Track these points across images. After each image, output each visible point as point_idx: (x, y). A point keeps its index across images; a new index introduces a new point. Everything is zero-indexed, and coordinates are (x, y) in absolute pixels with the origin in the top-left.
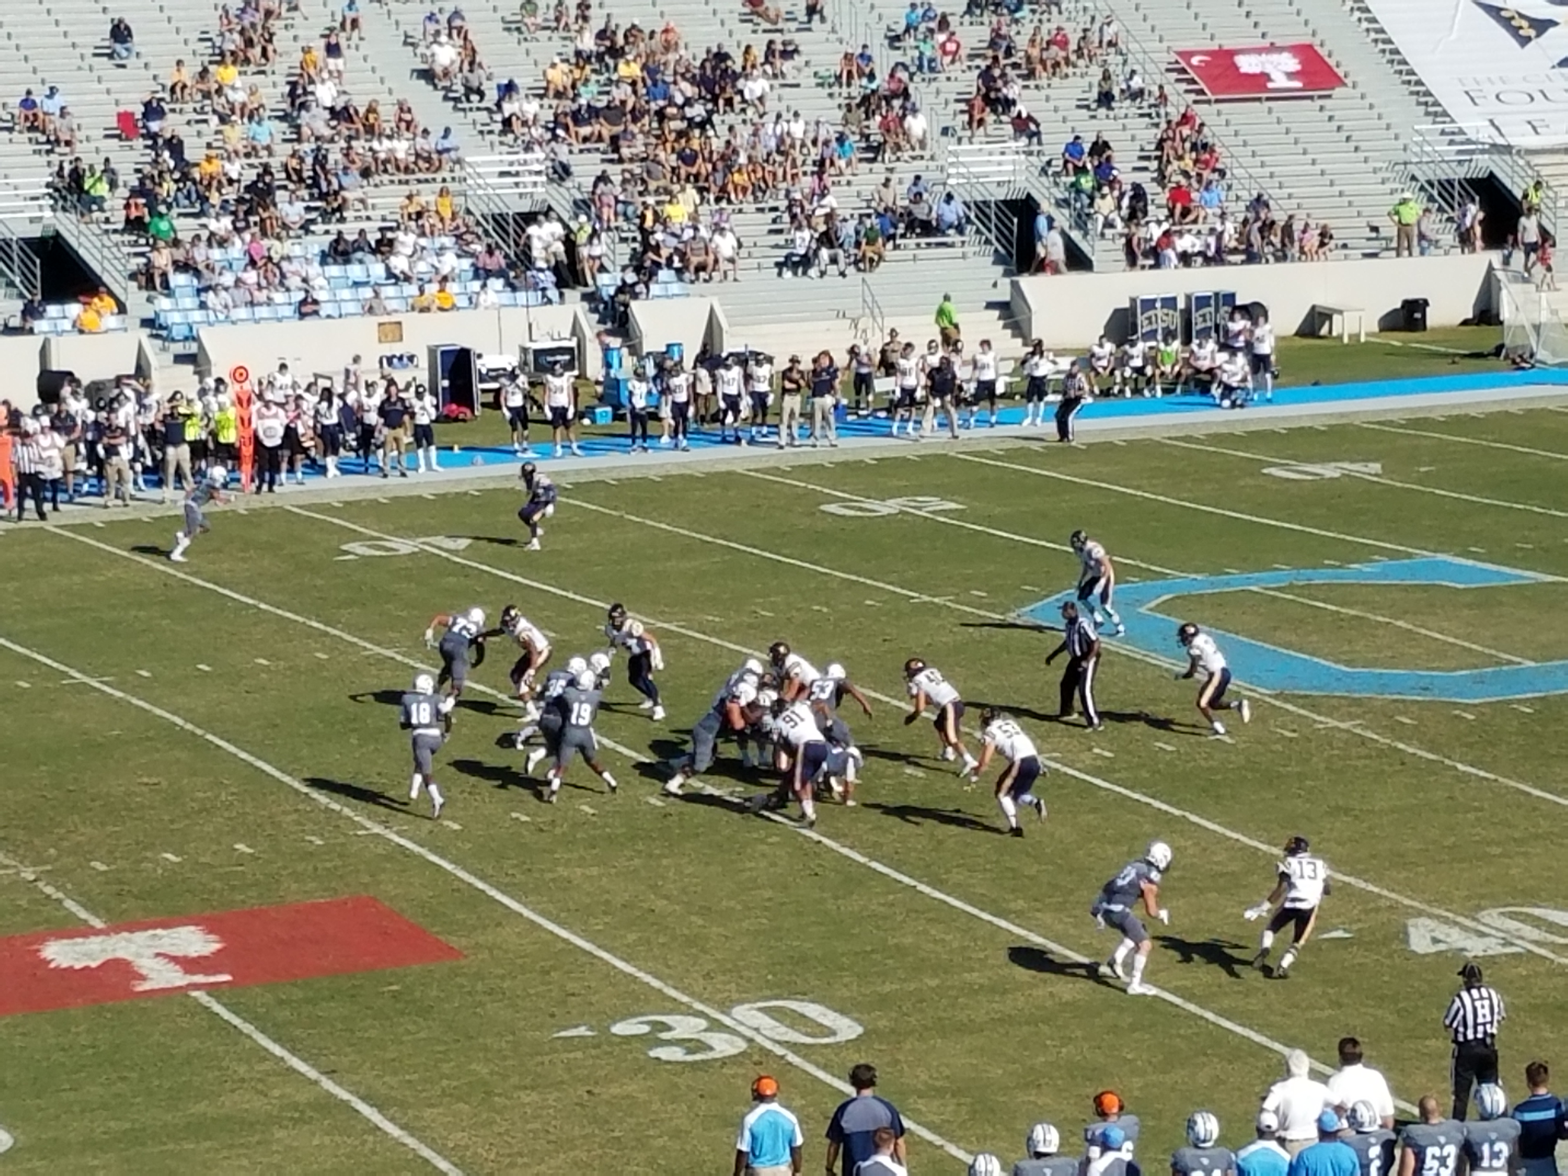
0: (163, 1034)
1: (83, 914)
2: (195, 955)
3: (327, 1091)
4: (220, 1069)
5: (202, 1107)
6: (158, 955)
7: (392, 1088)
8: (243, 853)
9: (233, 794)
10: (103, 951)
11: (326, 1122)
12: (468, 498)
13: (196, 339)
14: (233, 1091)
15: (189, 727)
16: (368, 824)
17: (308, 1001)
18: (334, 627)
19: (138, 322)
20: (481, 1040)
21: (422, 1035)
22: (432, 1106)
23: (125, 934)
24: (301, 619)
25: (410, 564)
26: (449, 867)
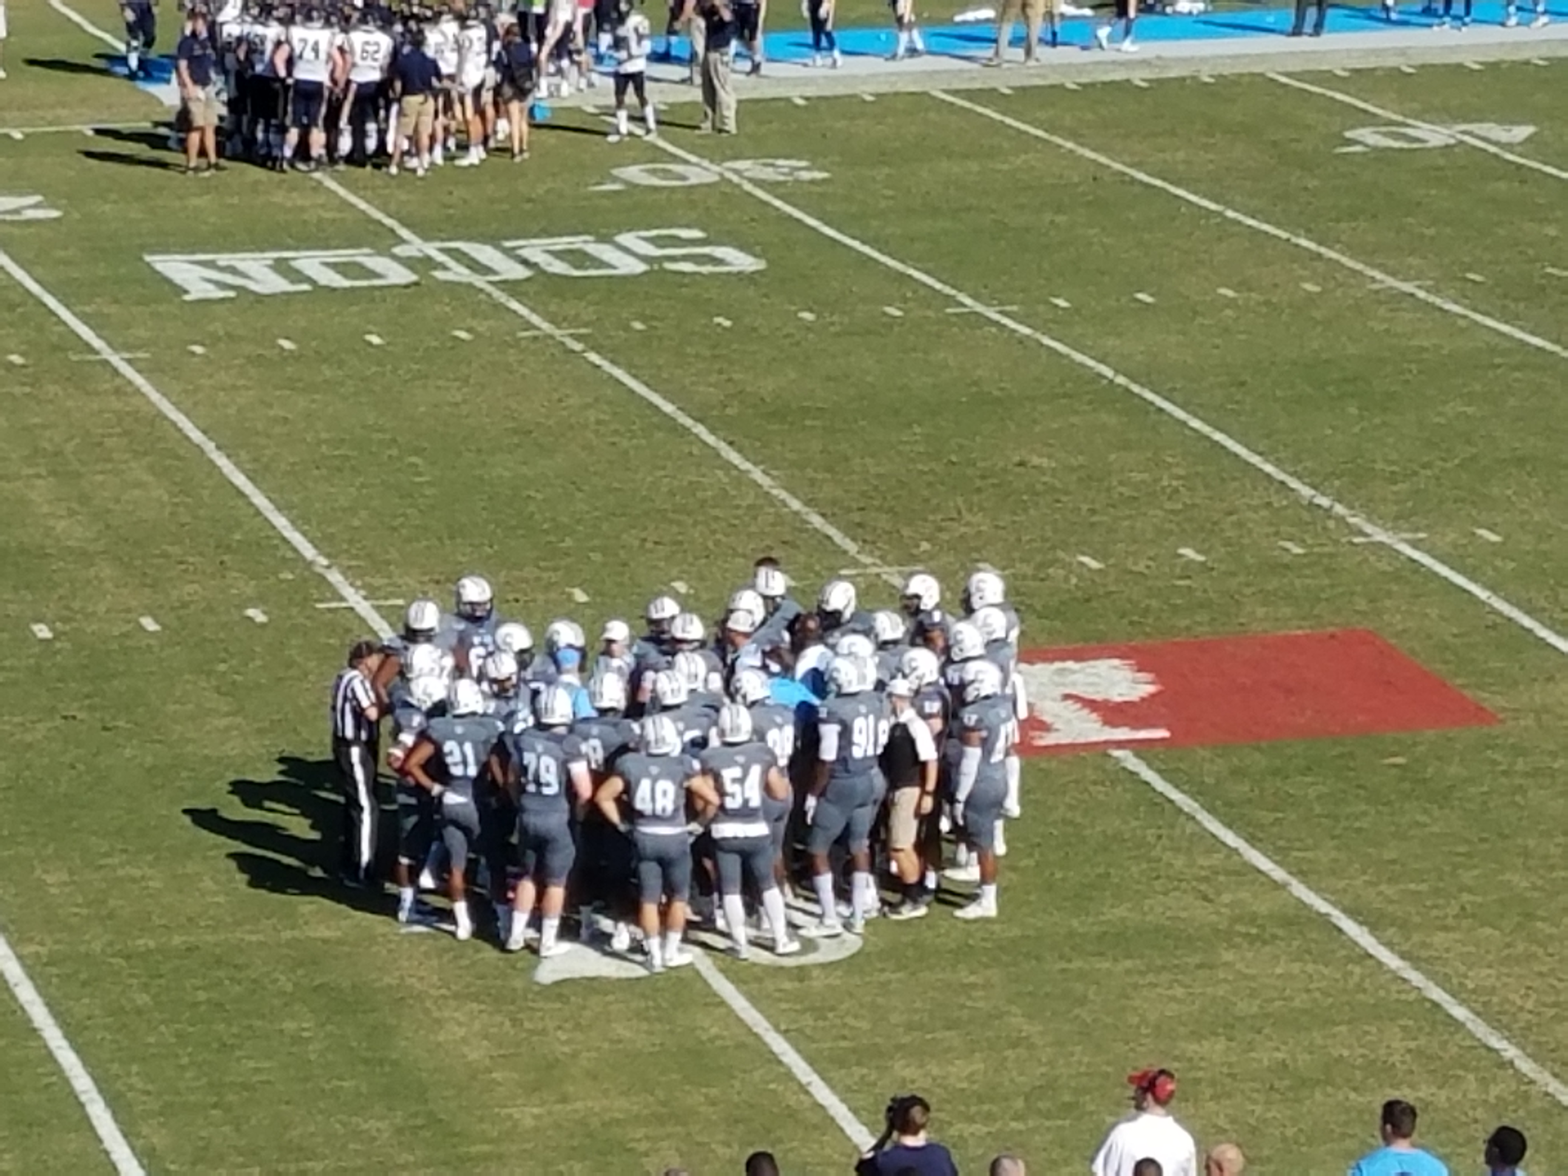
0: (1071, 807)
2: (1119, 699)
3: (1299, 900)
4: (1149, 861)
5: (1121, 911)
6: (1067, 697)
7: (1391, 902)
8: (1192, 561)
9: (1179, 478)
11: (1295, 943)
12: (1531, 68)
14: (1165, 892)
15: (1121, 380)
16: (1368, 528)
17: (1275, 772)
18: (1330, 247)
20: (1520, 841)
21: (1436, 829)
22: (1446, 928)
23: (1023, 666)
24: (1284, 235)
25: (1441, 162)
26: (1482, 594)
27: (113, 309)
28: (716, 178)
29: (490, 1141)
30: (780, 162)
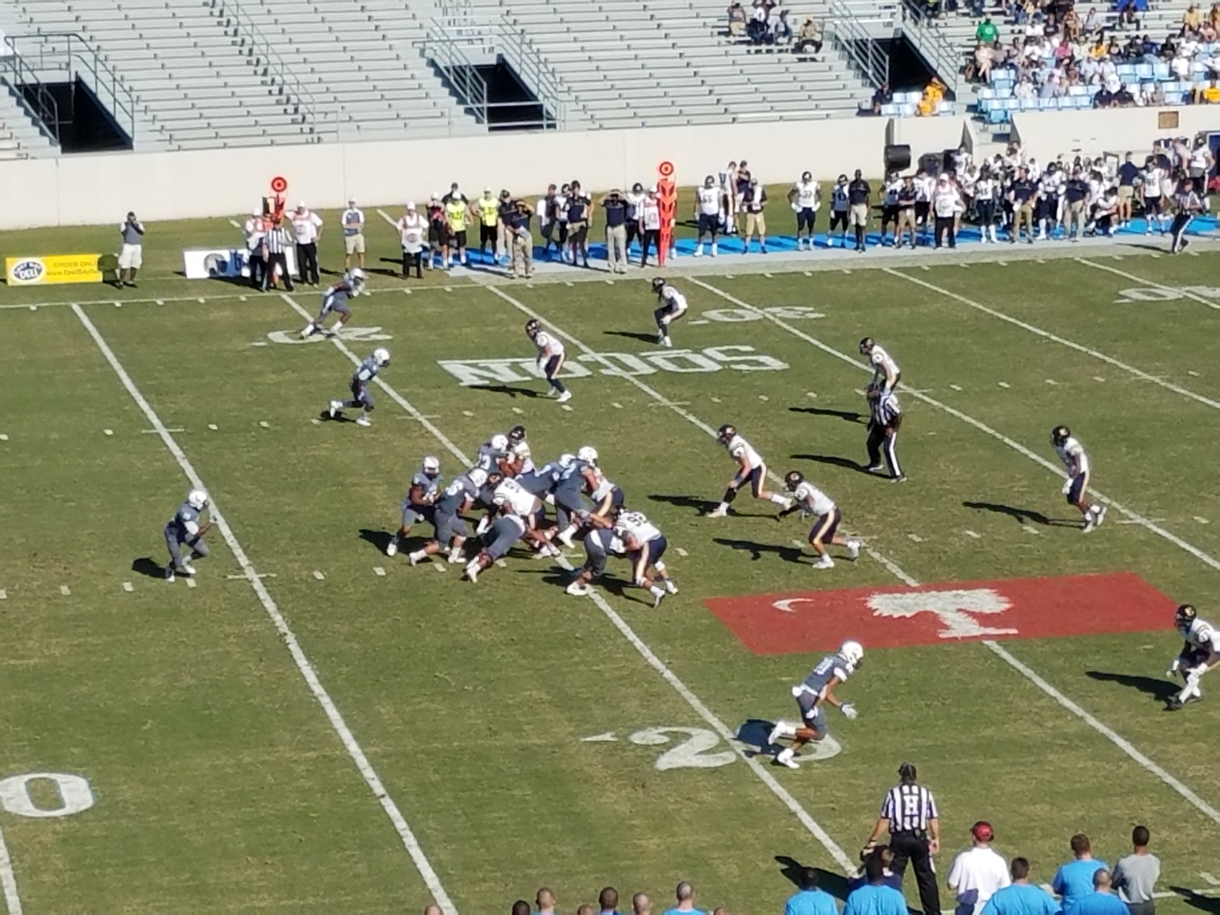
0: (961, 672)
1: (901, 575)
2: (989, 612)
3: (1091, 726)
4: (1006, 703)
5: (989, 732)
6: (959, 610)
7: (1144, 727)
8: (1031, 534)
9: (1023, 487)
10: (916, 604)
11: (1089, 750)
13: (1011, 122)
14: (1015, 720)
15: (991, 431)
16: (1132, 515)
17: (1078, 653)
18: (1111, 357)
19: (965, 108)
22: (1175, 743)
23: (934, 593)
24: (1084, 349)
25: (1175, 308)
26: (1197, 553)
27: (421, 391)
28: (761, 317)
29: (632, 859)
30: (796, 308)
